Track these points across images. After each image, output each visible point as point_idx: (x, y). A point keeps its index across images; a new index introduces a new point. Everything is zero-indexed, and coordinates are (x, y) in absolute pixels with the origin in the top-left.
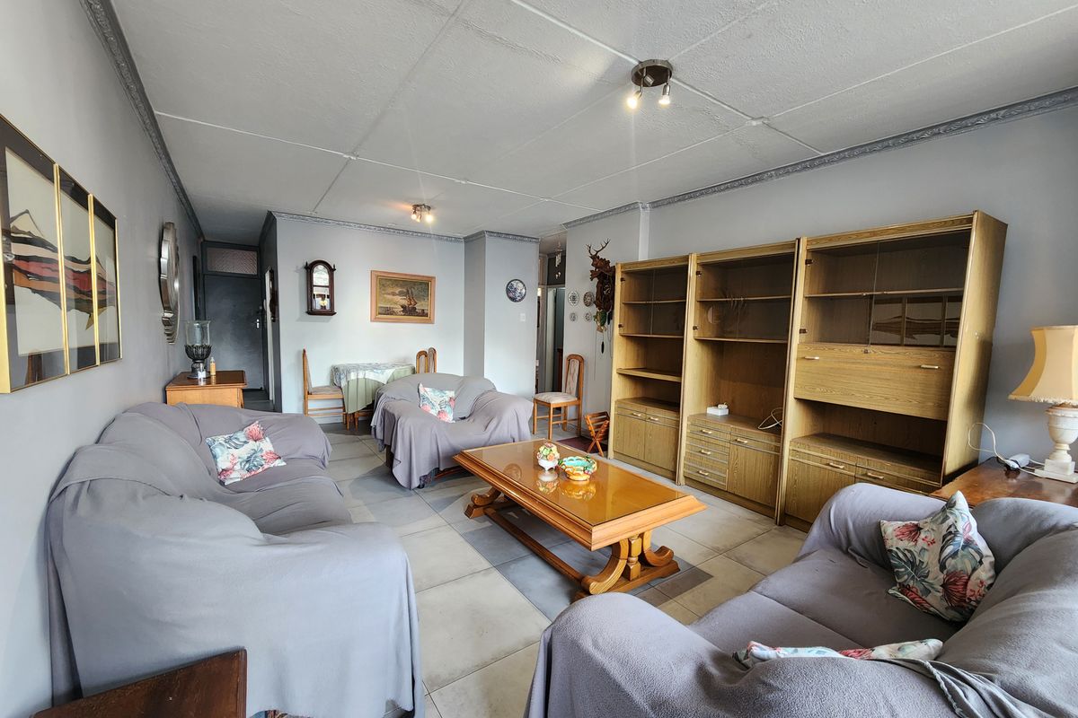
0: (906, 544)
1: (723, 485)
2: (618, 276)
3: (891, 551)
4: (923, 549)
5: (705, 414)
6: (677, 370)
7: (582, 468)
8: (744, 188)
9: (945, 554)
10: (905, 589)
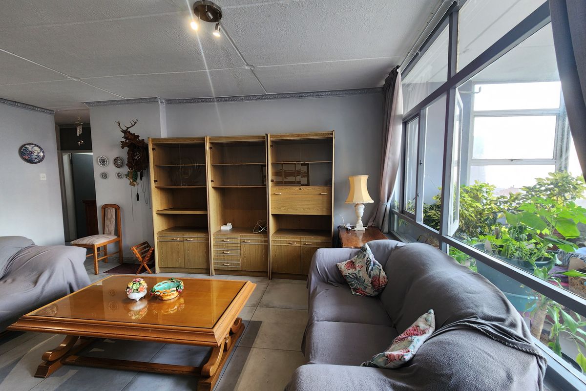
0: (351, 271)
1: (238, 268)
2: (150, 147)
3: (346, 276)
4: (359, 271)
5: (220, 231)
6: (204, 206)
7: (175, 289)
8: (228, 103)
9: (369, 271)
10: (356, 290)
